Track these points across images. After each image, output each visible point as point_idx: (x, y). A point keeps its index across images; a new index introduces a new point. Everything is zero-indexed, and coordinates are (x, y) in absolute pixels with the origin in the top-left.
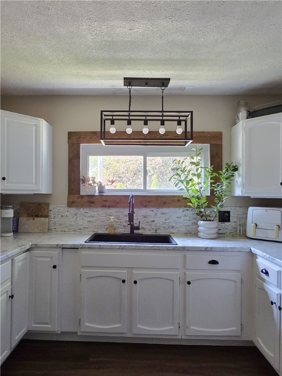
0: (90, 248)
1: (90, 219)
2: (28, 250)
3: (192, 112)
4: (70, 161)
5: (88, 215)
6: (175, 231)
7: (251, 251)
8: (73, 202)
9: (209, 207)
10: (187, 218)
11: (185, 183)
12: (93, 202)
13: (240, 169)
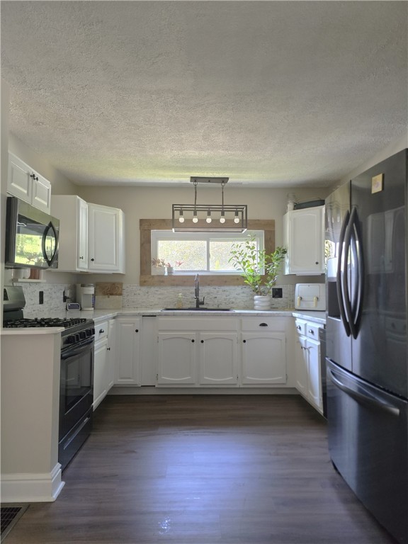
0: (166, 315)
1: (160, 296)
2: (114, 318)
3: (246, 206)
4: (142, 245)
5: (159, 292)
6: (235, 306)
7: (292, 316)
8: (145, 282)
9: (262, 284)
10: (245, 295)
11: (242, 264)
12: (163, 282)
13: (288, 252)
